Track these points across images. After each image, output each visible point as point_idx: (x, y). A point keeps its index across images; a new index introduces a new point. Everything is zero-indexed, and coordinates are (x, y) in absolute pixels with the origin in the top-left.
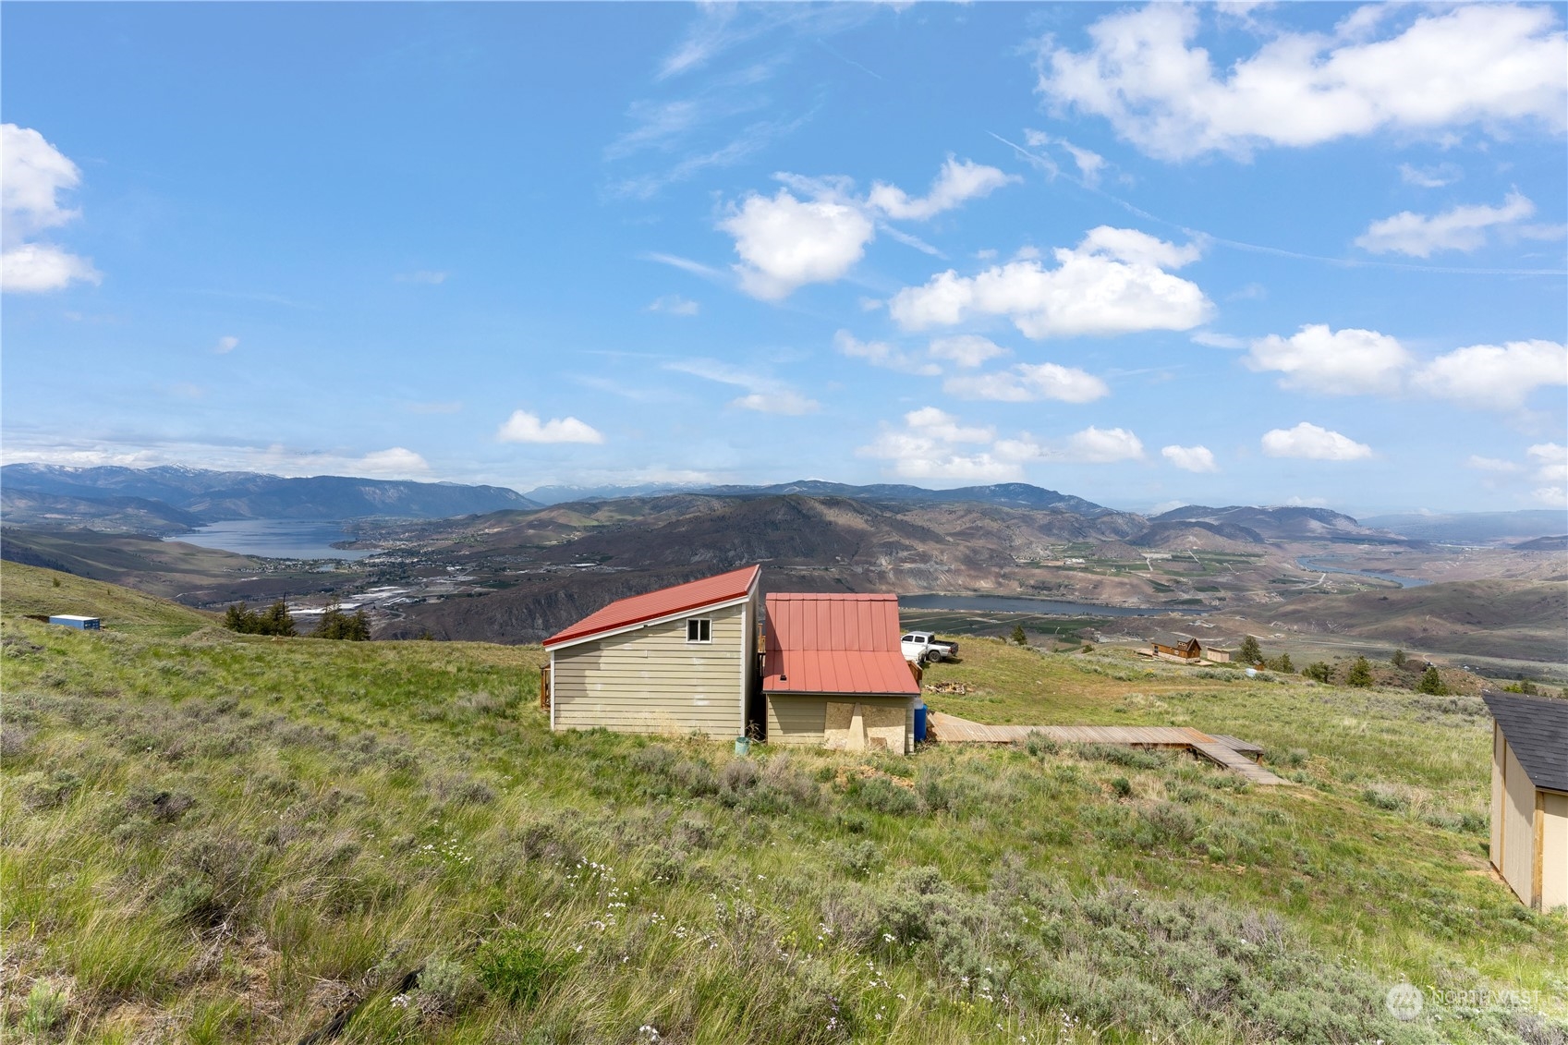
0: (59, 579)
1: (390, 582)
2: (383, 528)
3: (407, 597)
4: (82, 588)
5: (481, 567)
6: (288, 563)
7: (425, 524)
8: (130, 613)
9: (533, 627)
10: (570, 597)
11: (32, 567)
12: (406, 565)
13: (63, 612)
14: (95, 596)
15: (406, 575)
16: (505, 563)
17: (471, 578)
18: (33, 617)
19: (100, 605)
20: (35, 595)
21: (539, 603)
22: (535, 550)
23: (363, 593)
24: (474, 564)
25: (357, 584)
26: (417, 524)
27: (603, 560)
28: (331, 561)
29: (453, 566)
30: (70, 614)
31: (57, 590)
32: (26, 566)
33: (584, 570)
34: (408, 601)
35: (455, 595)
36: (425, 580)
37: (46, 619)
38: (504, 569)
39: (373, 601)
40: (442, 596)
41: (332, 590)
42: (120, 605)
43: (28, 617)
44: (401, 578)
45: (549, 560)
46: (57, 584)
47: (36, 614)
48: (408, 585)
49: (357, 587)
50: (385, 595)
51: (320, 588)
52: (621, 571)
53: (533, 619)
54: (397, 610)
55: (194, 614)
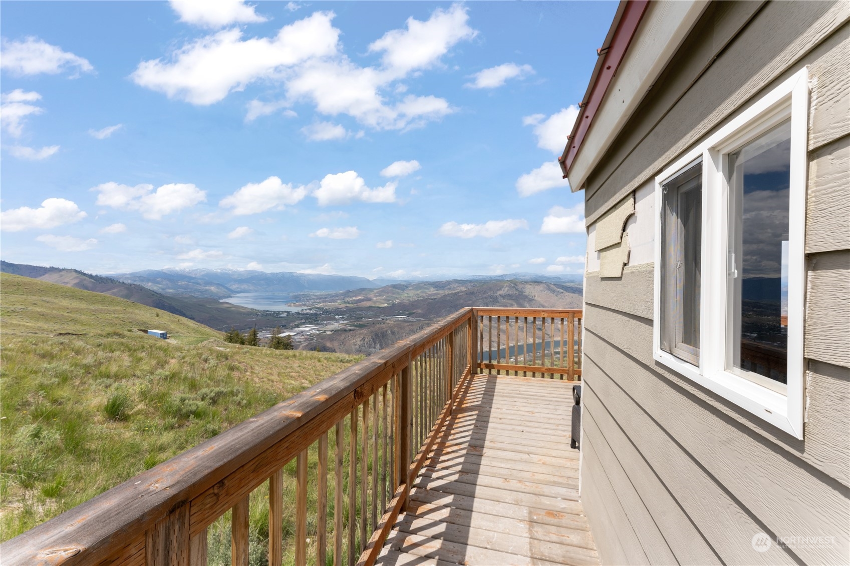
0: (159, 313)
1: (310, 323)
2: (307, 297)
3: (317, 330)
4: (168, 318)
5: (351, 316)
6: (267, 312)
7: (326, 295)
8: (185, 331)
9: (375, 348)
10: (393, 333)
11: (151, 308)
12: (317, 315)
13: (155, 329)
14: (173, 322)
15: (317, 320)
16: (362, 315)
17: (346, 322)
18: (141, 330)
19: (172, 326)
20: (145, 320)
21: (378, 335)
22: (377, 308)
23: (298, 328)
24: (348, 315)
25: (296, 323)
26: (322, 295)
27: (409, 315)
28: (285, 312)
29: (338, 316)
30: (158, 329)
31: (157, 318)
32: (148, 307)
33: (400, 319)
34: (318, 332)
35: (339, 330)
36: (325, 322)
37: (146, 332)
38: (362, 318)
39: (302, 332)
40: (333, 330)
41: (285, 326)
42: (182, 327)
43: (139, 330)
44: (315, 321)
45: (383, 314)
46: (158, 315)
47: (143, 329)
48: (318, 324)
49: (296, 325)
50: (307, 329)
51: (280, 325)
52: (419, 320)
53: (375, 344)
54: (313, 336)
55: (215, 333)
